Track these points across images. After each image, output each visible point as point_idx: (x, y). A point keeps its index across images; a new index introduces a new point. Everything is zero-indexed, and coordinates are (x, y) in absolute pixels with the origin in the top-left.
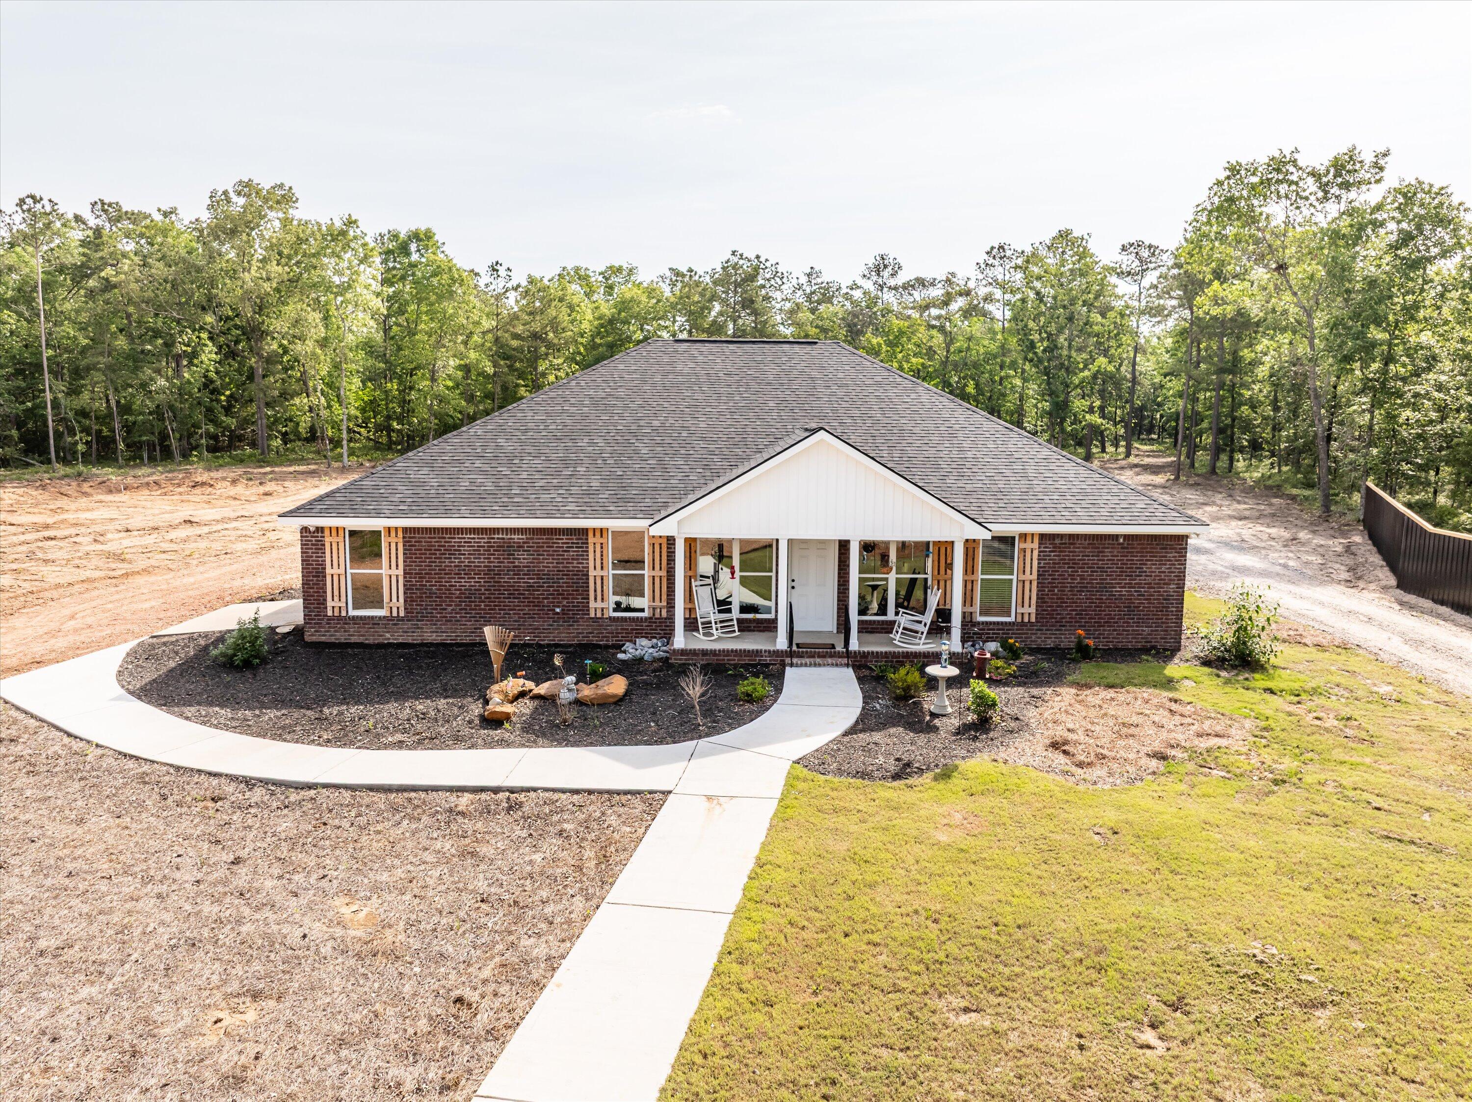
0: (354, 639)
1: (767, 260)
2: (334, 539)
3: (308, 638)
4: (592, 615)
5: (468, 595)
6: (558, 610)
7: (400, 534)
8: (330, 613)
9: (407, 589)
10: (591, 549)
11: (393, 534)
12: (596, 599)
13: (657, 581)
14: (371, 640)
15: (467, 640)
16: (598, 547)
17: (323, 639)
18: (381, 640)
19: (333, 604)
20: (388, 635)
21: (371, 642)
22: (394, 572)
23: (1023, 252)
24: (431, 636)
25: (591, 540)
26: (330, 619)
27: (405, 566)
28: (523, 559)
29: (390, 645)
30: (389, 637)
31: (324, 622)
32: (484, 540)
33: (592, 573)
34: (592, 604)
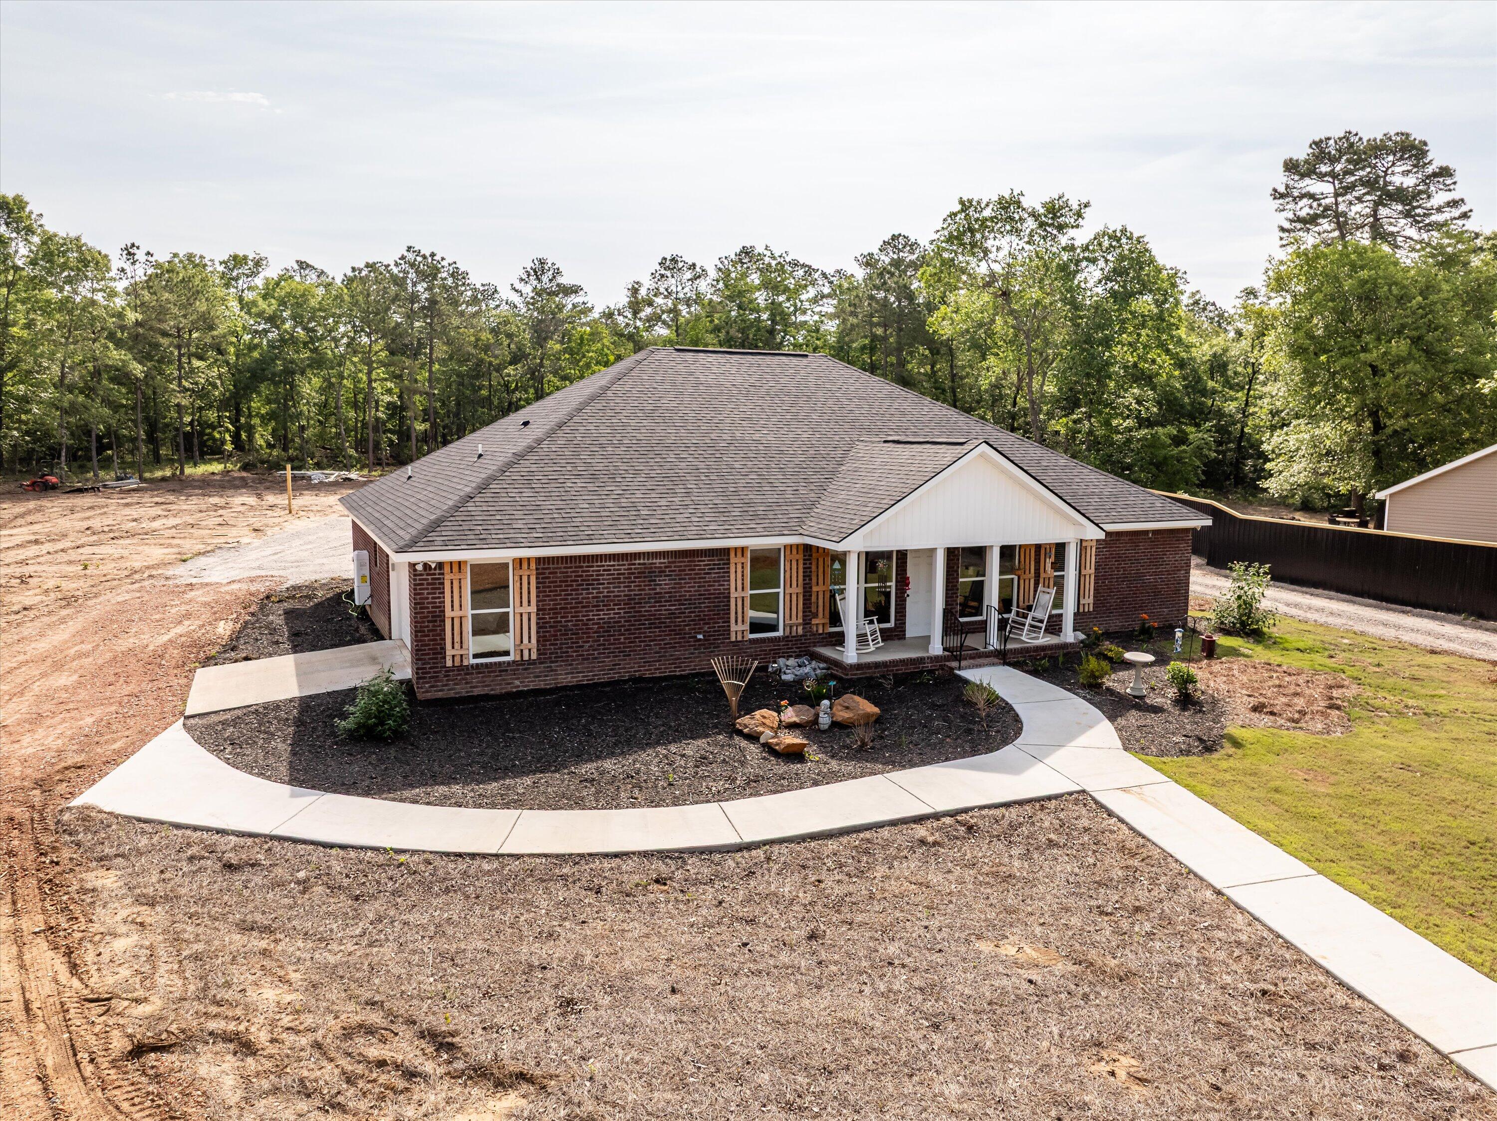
0: (477, 692)
1: (443, 259)
2: (455, 577)
3: (420, 696)
4: (733, 639)
5: (607, 628)
6: (700, 637)
7: (533, 566)
8: (449, 663)
9: (539, 627)
10: (732, 570)
11: (525, 566)
12: (736, 621)
13: (794, 597)
14: (498, 690)
15: (606, 679)
16: (739, 566)
17: (440, 695)
18: (509, 688)
19: (454, 652)
20: (517, 682)
21: (498, 692)
22: (525, 609)
23: (694, 265)
24: (565, 678)
25: (733, 560)
26: (449, 670)
27: (538, 601)
28: (664, 584)
29: (520, 694)
30: (518, 685)
31: (441, 675)
32: (624, 566)
33: (733, 595)
34: (733, 628)
